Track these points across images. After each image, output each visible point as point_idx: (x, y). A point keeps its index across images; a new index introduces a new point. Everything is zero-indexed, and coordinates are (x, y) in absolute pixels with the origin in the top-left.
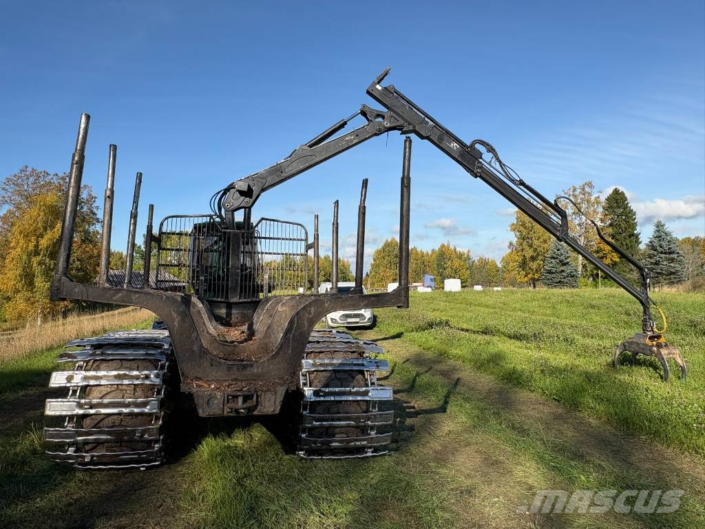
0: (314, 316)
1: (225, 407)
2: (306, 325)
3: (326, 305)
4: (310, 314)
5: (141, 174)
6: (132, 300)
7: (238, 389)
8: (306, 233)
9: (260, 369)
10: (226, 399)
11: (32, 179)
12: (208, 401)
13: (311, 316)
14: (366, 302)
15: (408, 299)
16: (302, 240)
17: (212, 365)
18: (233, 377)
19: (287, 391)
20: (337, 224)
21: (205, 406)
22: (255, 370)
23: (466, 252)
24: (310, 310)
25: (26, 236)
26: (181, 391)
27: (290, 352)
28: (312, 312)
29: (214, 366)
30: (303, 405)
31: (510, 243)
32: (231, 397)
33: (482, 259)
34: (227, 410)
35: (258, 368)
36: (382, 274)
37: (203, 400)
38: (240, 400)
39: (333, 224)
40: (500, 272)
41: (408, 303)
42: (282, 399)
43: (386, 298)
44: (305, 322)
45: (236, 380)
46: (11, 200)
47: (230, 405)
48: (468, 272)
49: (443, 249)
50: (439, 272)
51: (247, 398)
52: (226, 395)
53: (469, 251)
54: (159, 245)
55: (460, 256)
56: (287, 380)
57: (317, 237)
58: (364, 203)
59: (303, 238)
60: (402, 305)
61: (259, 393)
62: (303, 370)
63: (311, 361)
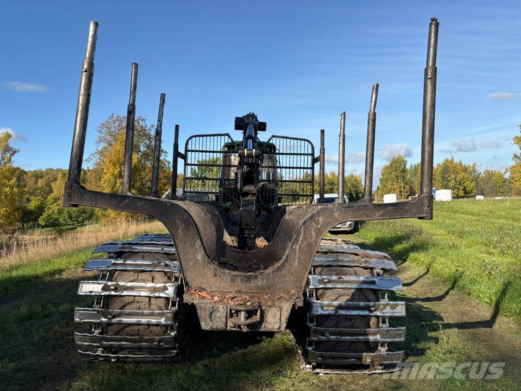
0: (323, 226)
1: (228, 321)
2: (314, 236)
3: (336, 214)
4: (317, 223)
5: (164, 95)
6: (137, 206)
7: (242, 303)
8: (313, 148)
9: (265, 282)
10: (229, 312)
11: (117, 123)
12: (211, 314)
13: (319, 226)
14: (382, 212)
15: (432, 210)
16: (309, 154)
17: (215, 275)
18: (237, 289)
19: (294, 306)
20: (344, 135)
21: (208, 319)
22: (260, 283)
23: (471, 165)
24: (318, 220)
25: (114, 165)
26: (184, 301)
27: (296, 264)
28: (320, 222)
29: (218, 277)
30: (310, 318)
31: (515, 155)
32: (233, 311)
33: (488, 171)
34: (230, 325)
35: (263, 280)
36: (389, 187)
37: (206, 312)
38: (243, 314)
39: (340, 136)
40: (506, 183)
41: (432, 213)
42: (288, 316)
43: (407, 208)
44: (313, 233)
45: (240, 292)
46: (105, 139)
47: (232, 320)
48: (473, 184)
49: (447, 164)
50: (443, 184)
51: (250, 313)
52: (229, 309)
53: (474, 165)
54: (185, 161)
55: (465, 170)
56: (294, 295)
57: (323, 151)
58: (374, 109)
59: (310, 152)
60: (425, 216)
61: (263, 308)
62: (310, 287)
63: (319, 277)
